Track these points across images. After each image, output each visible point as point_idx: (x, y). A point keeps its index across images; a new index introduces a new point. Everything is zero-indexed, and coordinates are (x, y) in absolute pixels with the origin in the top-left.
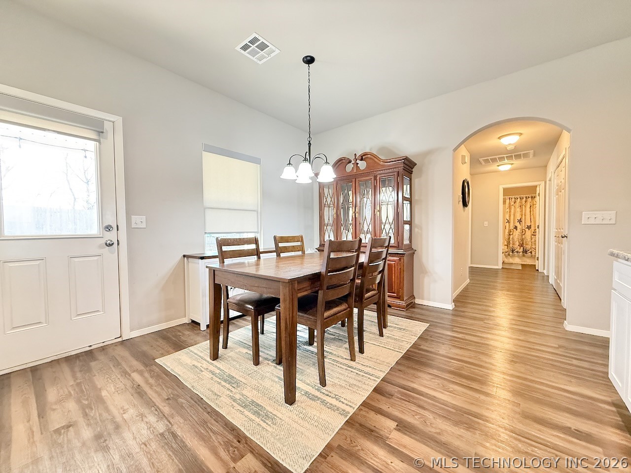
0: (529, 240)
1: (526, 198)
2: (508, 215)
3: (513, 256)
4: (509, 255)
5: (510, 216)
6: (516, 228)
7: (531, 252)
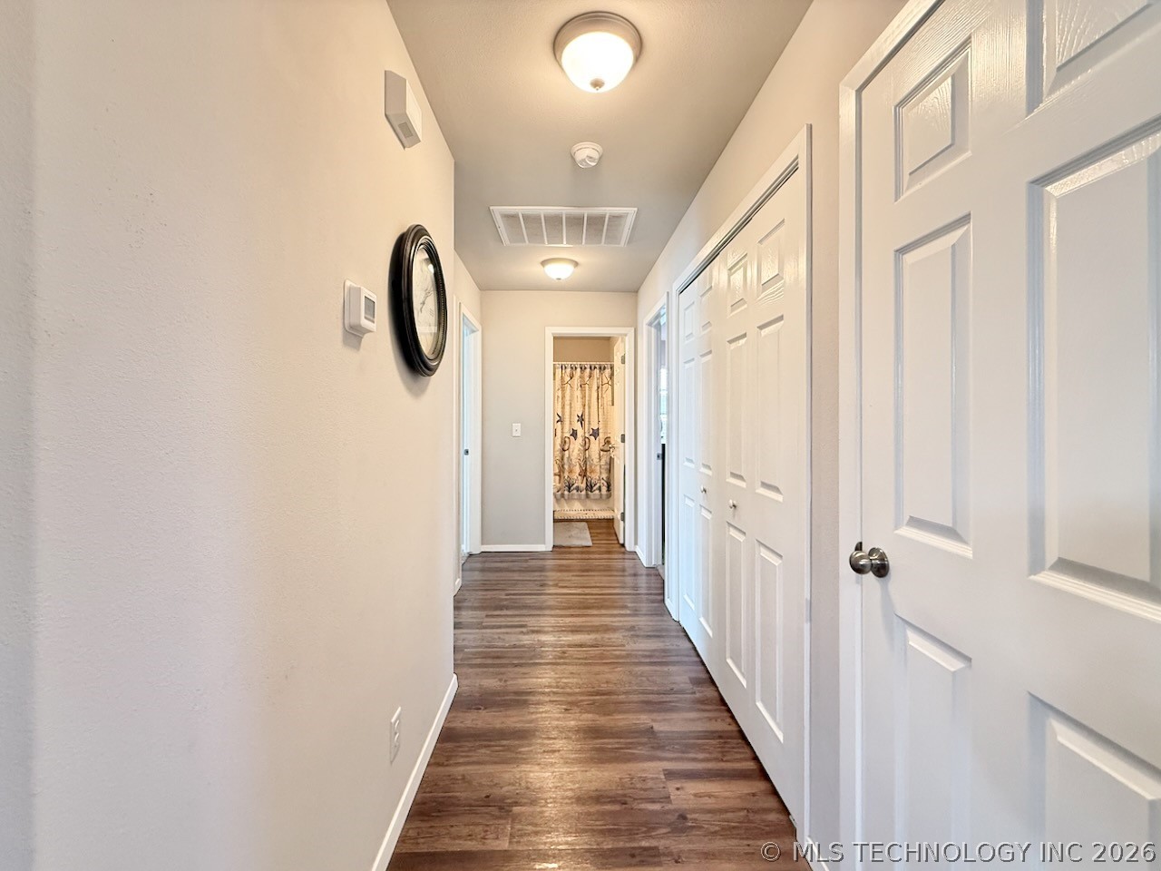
0: (596, 460)
1: (591, 368)
2: (560, 404)
3: (570, 499)
4: (563, 495)
5: (563, 407)
6: (574, 434)
7: (600, 489)
